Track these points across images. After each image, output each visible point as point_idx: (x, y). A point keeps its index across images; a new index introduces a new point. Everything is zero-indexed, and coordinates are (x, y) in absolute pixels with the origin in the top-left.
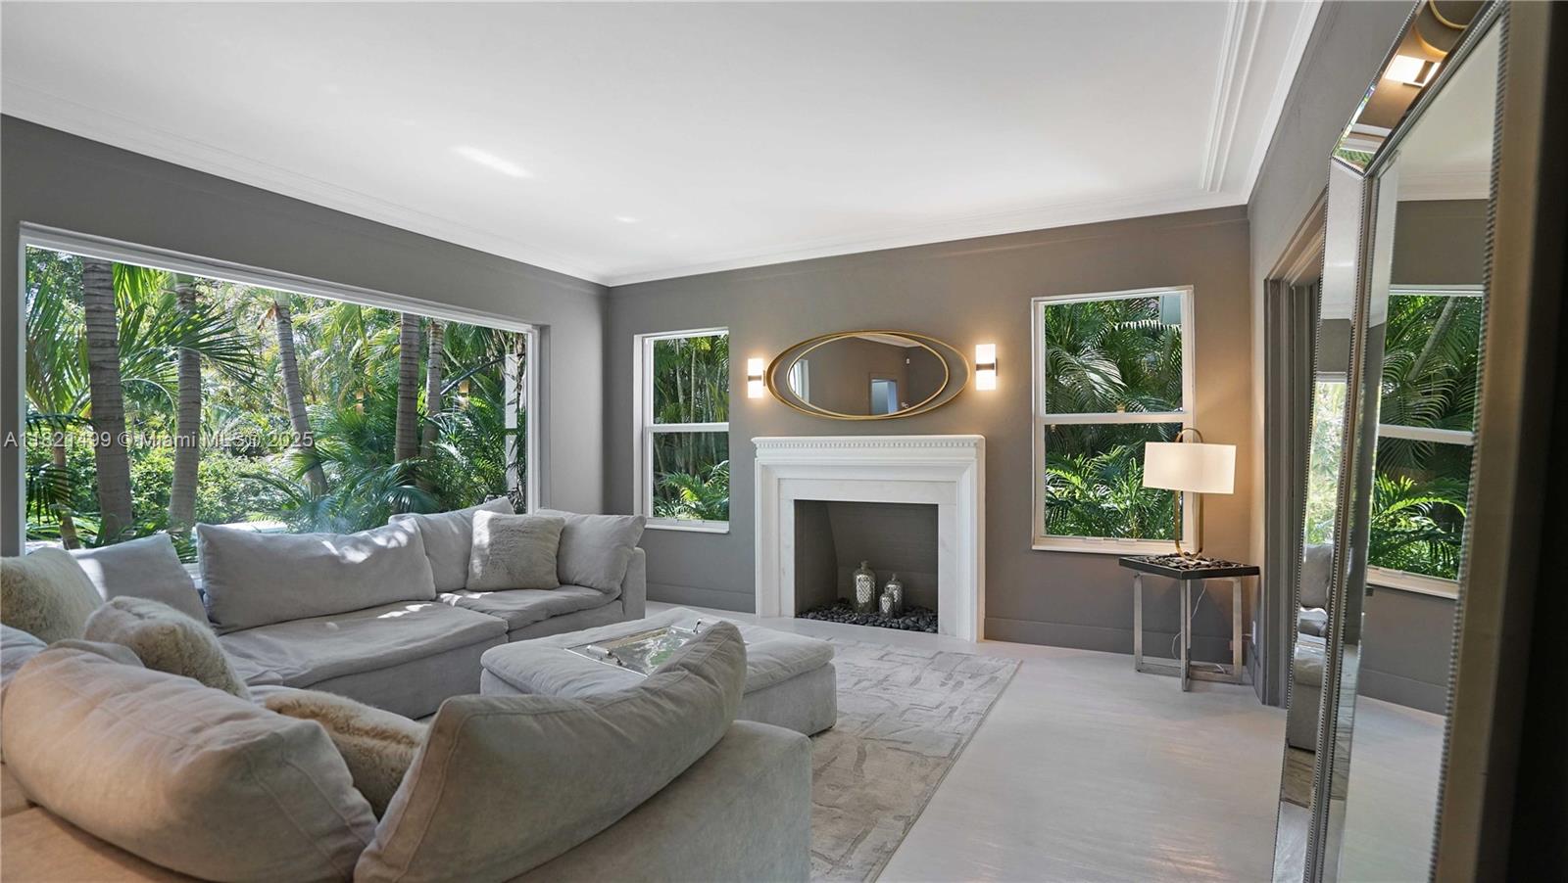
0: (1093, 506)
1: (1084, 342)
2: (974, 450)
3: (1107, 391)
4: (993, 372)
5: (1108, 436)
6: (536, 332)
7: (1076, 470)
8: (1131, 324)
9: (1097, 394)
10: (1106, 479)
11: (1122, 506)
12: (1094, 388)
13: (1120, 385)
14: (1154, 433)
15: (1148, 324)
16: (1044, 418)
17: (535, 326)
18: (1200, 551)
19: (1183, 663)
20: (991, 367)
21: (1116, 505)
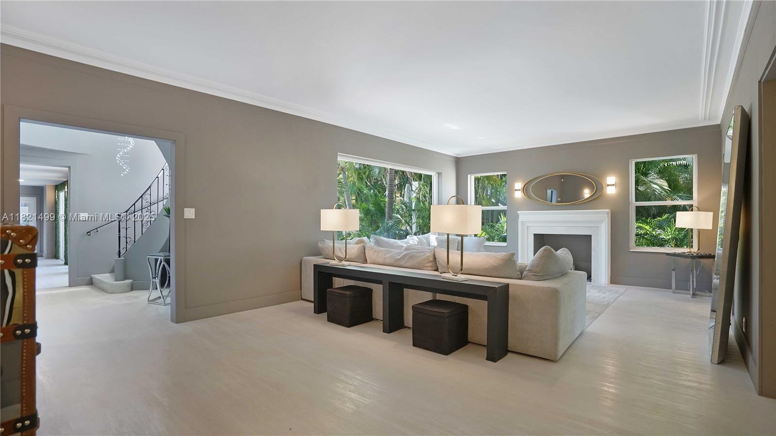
0: (656, 237)
1: (650, 171)
2: (606, 215)
3: (662, 192)
4: (614, 187)
5: (662, 210)
6: (437, 175)
7: (647, 223)
8: (673, 163)
9: (656, 193)
10: (661, 227)
11: (668, 237)
12: (655, 191)
13: (668, 190)
14: (684, 209)
15: (682, 163)
16: (634, 203)
17: (437, 173)
18: (699, 250)
19: (691, 292)
20: (613, 185)
21: (665, 237)
